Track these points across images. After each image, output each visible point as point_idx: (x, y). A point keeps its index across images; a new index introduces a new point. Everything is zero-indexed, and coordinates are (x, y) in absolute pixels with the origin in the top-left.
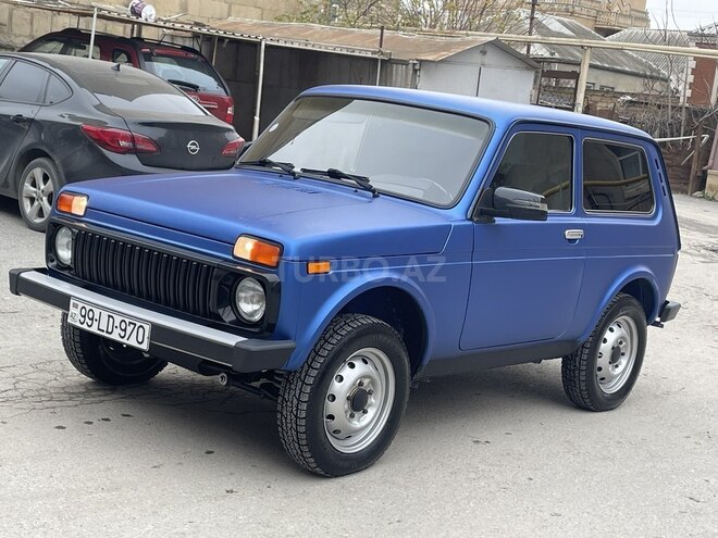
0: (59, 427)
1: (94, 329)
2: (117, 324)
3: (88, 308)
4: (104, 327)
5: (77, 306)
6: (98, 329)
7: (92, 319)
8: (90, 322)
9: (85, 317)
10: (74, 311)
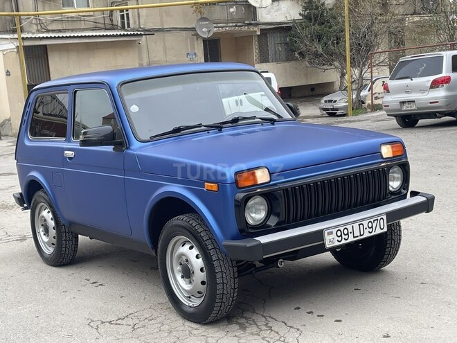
0: (337, 321)
1: (351, 239)
2: (366, 226)
3: (342, 229)
4: (357, 233)
5: (332, 233)
6: (354, 237)
7: (348, 234)
8: (346, 237)
9: (341, 236)
10: (331, 237)
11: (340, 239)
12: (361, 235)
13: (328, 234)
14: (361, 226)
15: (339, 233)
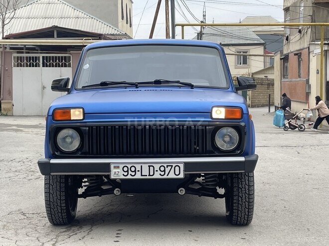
1: (138, 176)
2: (157, 169)
5: (118, 167)
6: (142, 175)
7: (135, 171)
8: (133, 174)
9: (128, 171)
10: (117, 170)
11: (126, 174)
12: (149, 175)
13: (115, 167)
14: (151, 168)
15: (126, 169)
